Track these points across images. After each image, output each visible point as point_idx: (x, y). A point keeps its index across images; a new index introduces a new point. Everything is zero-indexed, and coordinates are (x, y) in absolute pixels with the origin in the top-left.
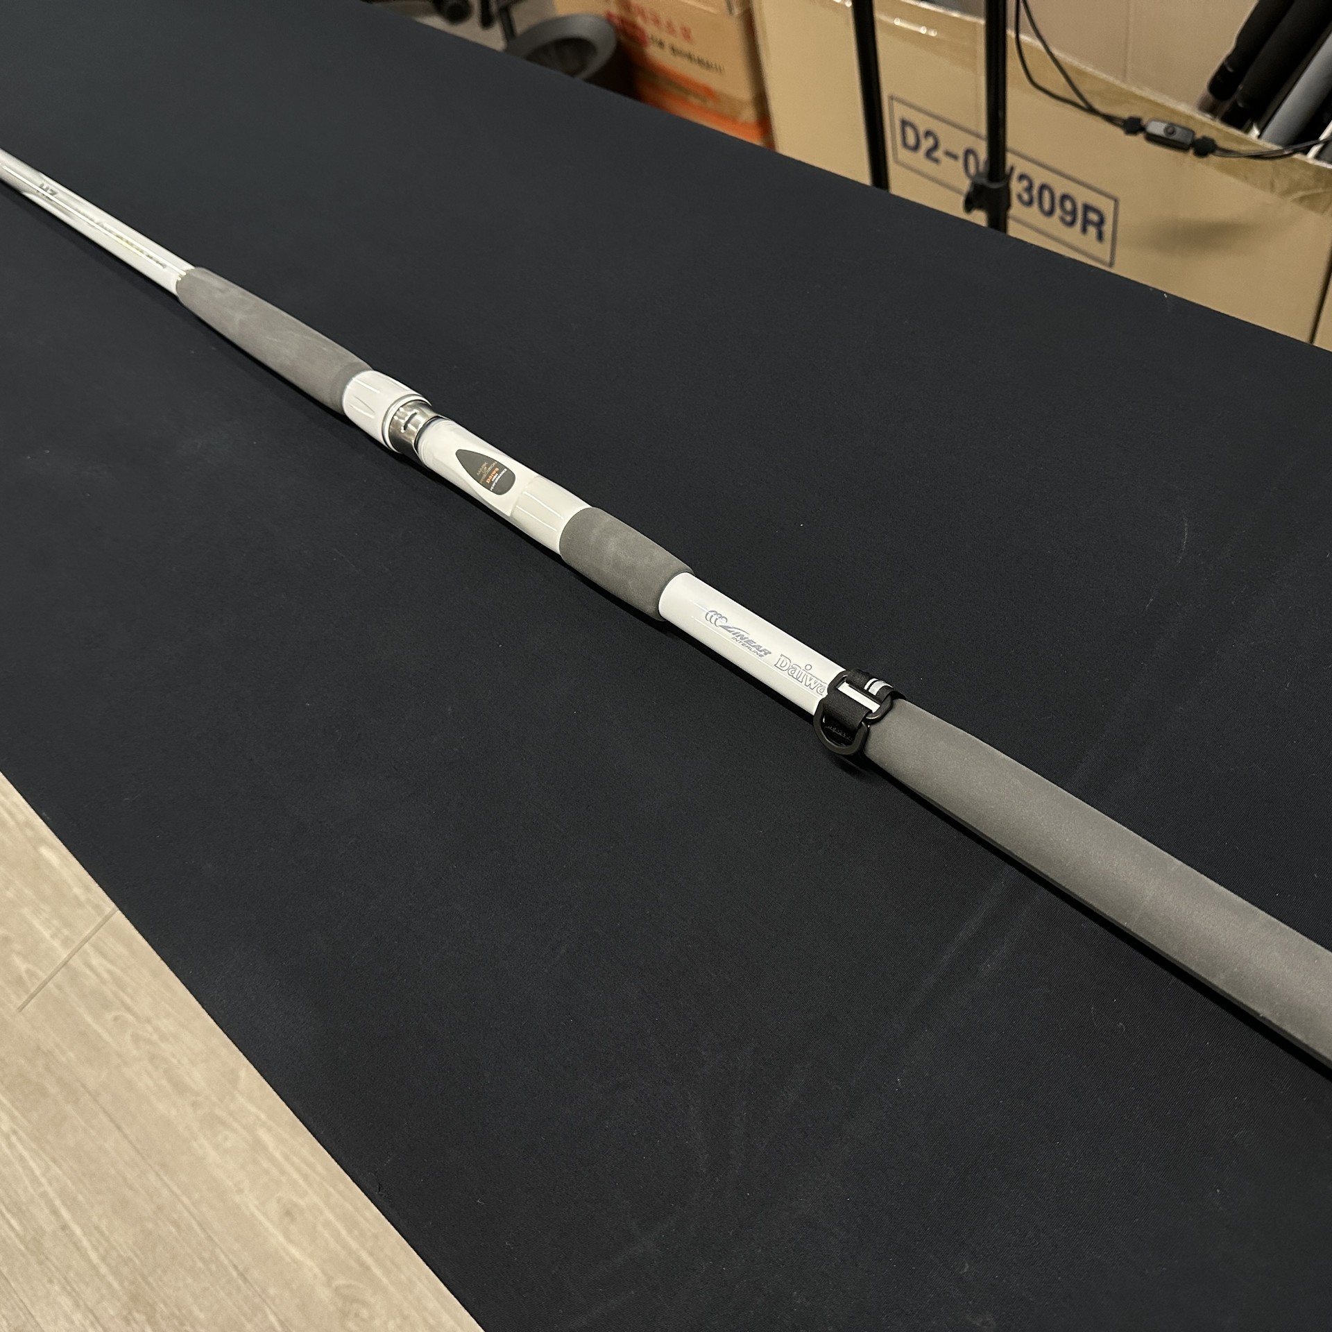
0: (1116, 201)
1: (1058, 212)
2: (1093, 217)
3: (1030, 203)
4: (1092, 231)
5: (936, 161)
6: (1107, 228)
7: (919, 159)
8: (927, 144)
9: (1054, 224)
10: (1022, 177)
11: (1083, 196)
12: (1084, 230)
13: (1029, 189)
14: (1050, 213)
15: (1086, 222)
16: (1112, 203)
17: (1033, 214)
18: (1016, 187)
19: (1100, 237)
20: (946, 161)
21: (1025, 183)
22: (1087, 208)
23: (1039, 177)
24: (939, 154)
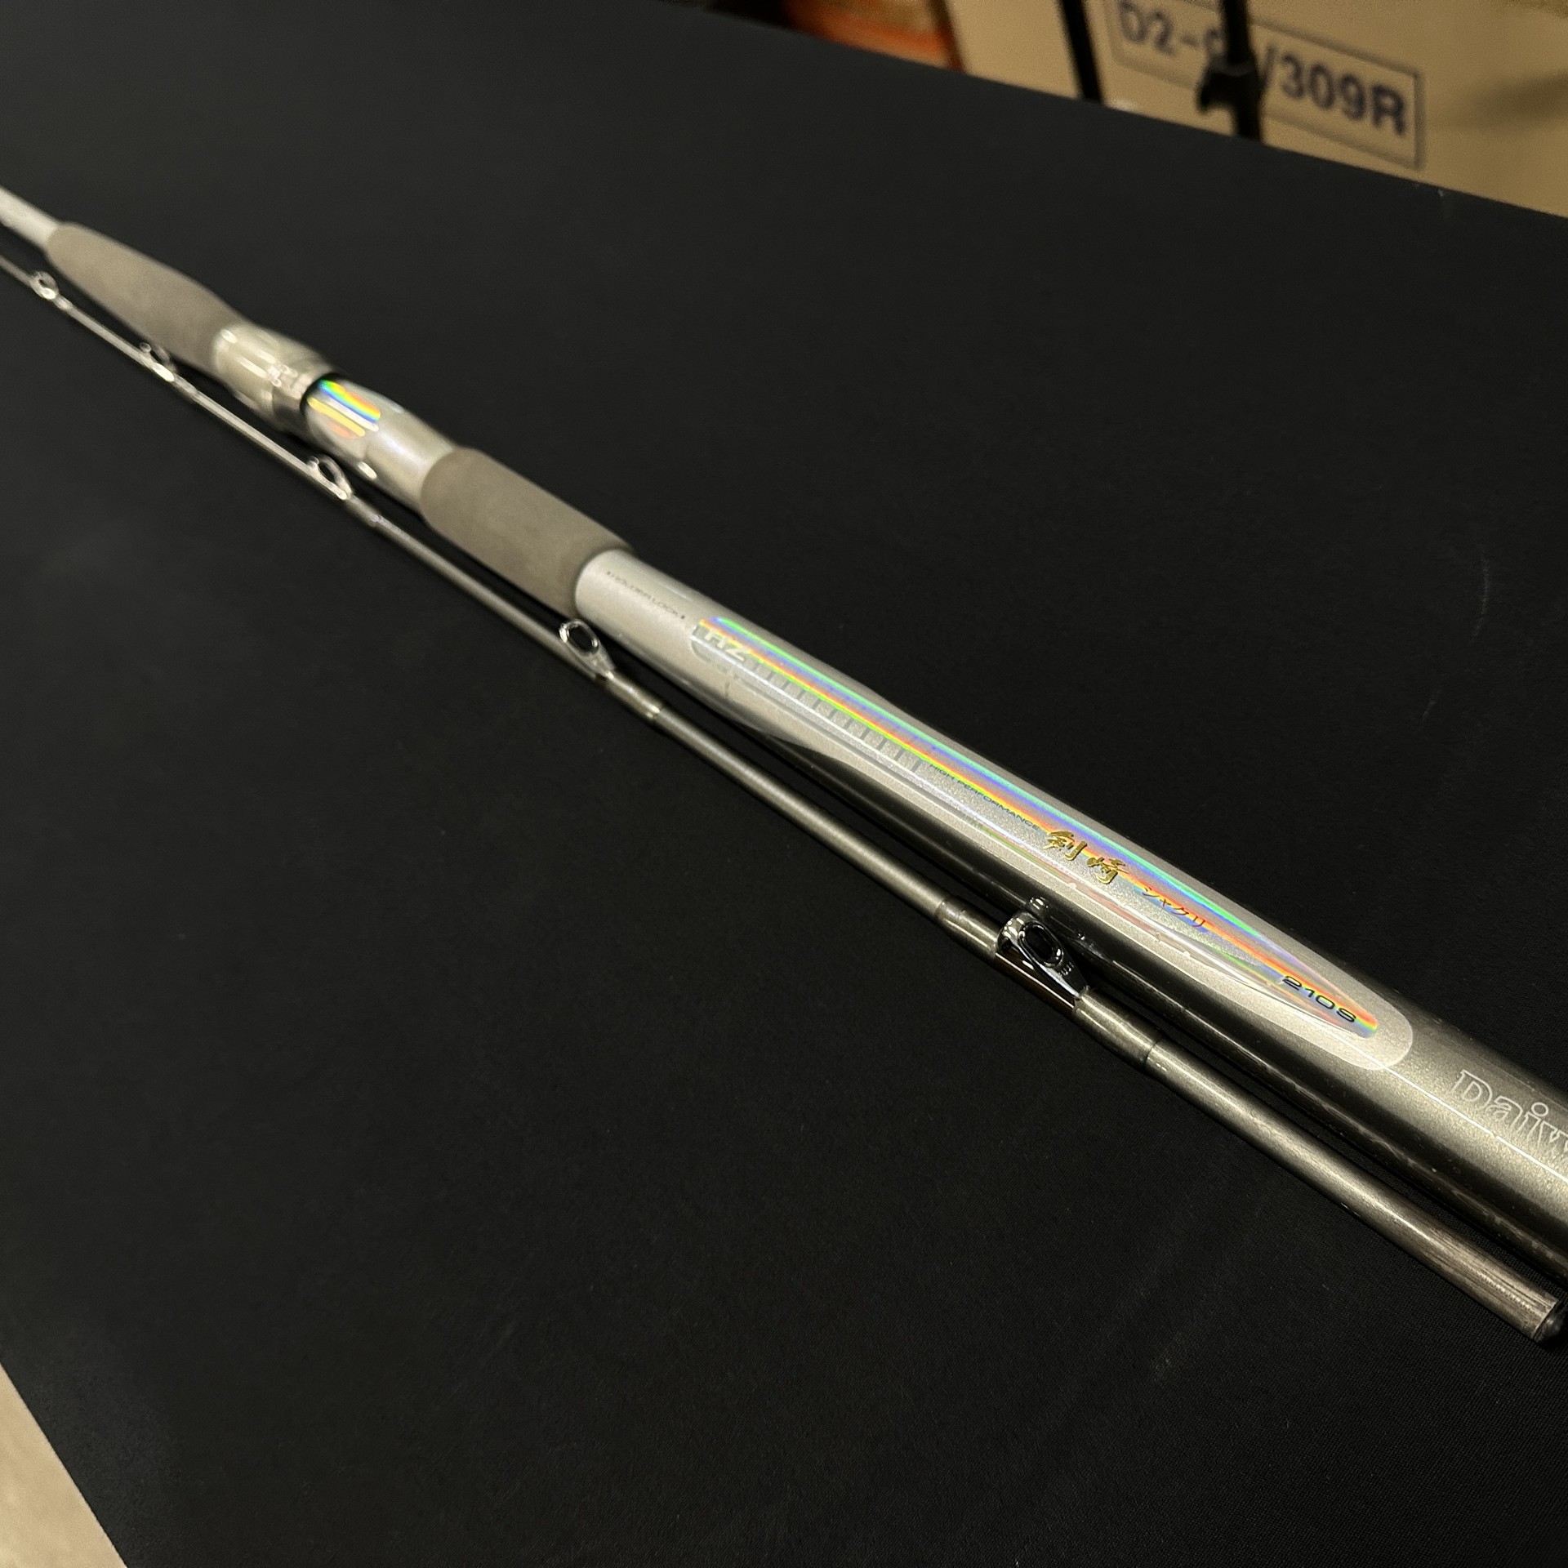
0: (1416, 76)
1: (1340, 102)
2: (1388, 102)
3: (1299, 93)
4: (1389, 123)
5: (1170, 52)
6: (1409, 115)
7: (1146, 51)
8: (1156, 29)
9: (1336, 118)
10: (1289, 59)
11: (1371, 74)
12: (1377, 121)
13: (1297, 74)
14: (1328, 103)
15: (1379, 113)
16: (1412, 80)
17: (1307, 107)
18: (1280, 74)
19: (1400, 127)
20: (1186, 51)
21: (1290, 68)
22: (1380, 91)
23: (1310, 55)
24: (1174, 41)
